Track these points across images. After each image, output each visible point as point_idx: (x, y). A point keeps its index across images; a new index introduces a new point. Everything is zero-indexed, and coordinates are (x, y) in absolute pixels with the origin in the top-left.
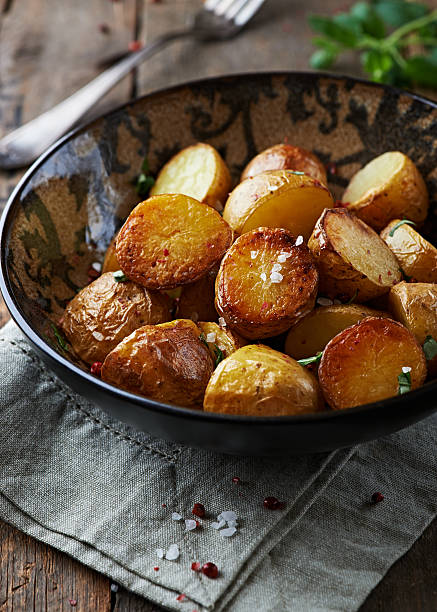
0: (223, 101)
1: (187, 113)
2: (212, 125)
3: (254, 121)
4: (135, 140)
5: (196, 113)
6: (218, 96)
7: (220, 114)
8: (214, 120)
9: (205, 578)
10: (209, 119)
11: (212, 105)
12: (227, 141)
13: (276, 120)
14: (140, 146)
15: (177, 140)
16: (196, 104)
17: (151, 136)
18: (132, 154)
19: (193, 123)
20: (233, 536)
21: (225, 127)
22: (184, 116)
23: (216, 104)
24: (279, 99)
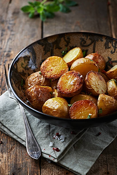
0: (90, 39)
1: (80, 39)
2: (86, 44)
3: (96, 46)
4: (65, 42)
5: (83, 40)
6: (89, 37)
7: (88, 42)
8: (87, 43)
9: (56, 152)
10: (85, 42)
11: (87, 39)
12: (89, 49)
13: (101, 47)
14: (66, 44)
15: (76, 45)
16: (83, 38)
17: (70, 42)
18: (63, 45)
19: (81, 42)
20: (64, 142)
21: (89, 45)
22: (79, 40)
23: (88, 39)
24: (103, 42)
